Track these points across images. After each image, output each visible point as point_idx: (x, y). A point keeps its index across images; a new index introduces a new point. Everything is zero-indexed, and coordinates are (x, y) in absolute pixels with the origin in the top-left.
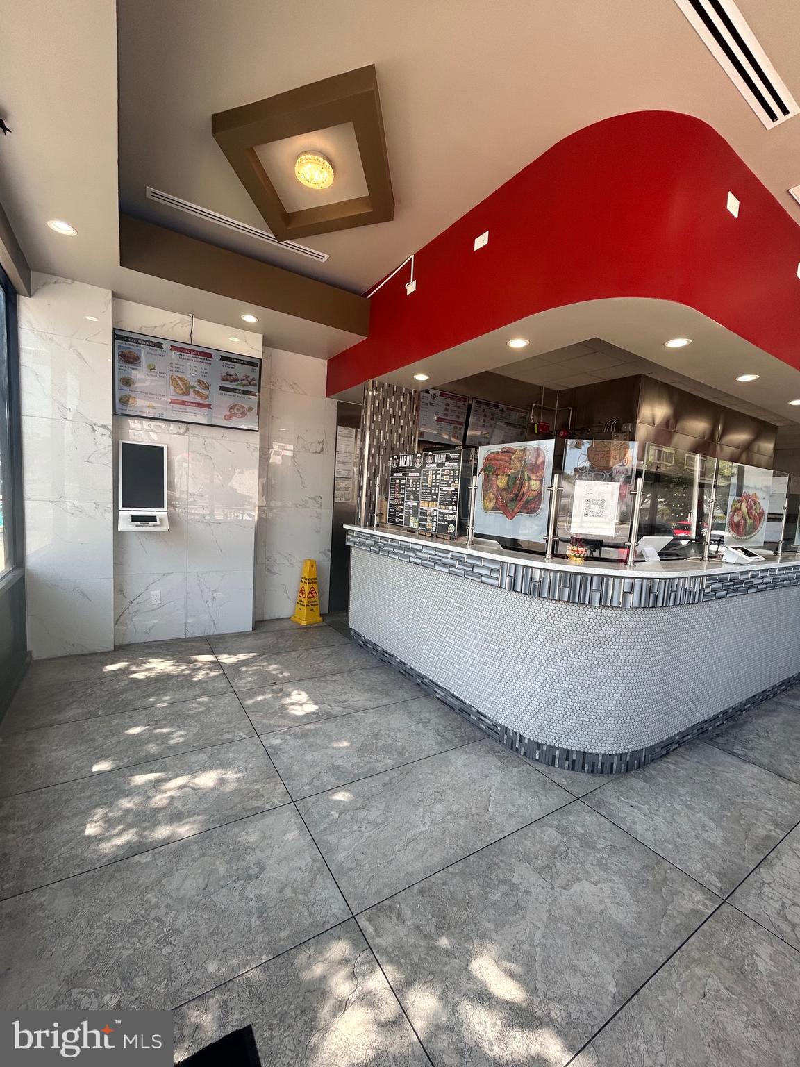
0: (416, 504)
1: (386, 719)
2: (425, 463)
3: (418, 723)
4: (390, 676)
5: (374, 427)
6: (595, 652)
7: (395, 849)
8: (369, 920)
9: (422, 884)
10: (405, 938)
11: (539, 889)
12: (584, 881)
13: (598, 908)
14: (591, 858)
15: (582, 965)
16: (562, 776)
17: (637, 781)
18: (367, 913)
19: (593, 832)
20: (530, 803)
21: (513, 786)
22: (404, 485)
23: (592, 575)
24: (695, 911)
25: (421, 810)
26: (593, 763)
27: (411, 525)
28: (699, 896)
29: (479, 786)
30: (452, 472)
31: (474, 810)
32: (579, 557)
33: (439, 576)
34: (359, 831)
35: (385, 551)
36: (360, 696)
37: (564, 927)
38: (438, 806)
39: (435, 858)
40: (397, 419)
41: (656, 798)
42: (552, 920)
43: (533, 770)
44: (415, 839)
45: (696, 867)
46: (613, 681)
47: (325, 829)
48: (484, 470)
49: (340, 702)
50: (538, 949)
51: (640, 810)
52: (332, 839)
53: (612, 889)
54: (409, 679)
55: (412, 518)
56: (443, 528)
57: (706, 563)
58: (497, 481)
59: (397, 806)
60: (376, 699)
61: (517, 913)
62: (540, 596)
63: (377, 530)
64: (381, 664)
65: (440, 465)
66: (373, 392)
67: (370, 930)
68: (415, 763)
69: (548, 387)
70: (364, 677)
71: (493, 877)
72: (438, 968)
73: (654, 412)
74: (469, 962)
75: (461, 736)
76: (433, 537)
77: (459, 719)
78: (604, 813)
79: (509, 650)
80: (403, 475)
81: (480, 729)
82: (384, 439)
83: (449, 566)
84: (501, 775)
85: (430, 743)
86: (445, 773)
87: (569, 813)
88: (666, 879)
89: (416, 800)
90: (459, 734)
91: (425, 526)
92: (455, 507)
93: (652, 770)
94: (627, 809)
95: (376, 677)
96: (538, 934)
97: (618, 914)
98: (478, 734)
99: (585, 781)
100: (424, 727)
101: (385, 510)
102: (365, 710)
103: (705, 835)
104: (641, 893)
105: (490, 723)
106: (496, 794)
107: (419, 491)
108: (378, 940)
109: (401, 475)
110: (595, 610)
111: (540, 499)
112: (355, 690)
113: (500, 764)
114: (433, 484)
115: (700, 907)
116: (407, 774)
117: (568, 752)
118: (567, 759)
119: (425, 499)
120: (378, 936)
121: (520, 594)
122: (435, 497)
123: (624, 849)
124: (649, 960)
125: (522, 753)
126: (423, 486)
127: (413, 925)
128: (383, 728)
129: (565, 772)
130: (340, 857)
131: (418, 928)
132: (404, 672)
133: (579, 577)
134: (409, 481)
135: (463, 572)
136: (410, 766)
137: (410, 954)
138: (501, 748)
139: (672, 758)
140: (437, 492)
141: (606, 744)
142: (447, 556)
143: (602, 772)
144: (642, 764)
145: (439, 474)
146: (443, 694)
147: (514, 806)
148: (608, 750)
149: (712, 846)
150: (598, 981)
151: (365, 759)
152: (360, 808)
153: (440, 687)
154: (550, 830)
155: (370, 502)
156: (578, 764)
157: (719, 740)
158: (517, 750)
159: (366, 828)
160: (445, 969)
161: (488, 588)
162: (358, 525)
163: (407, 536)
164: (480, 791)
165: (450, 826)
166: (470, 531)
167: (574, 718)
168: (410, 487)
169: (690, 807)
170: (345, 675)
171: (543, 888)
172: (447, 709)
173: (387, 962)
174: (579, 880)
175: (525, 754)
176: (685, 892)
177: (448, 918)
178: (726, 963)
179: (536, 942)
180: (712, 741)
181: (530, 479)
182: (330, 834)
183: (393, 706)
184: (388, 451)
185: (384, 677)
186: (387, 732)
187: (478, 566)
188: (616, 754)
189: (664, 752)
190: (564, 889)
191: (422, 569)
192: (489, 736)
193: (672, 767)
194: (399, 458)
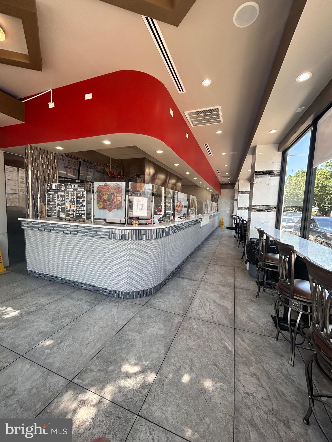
0: (63, 207)
1: (62, 304)
2: (66, 188)
3: (77, 301)
4: (58, 286)
5: (34, 169)
6: (144, 255)
7: (82, 350)
8: (78, 378)
9: (97, 356)
10: (95, 376)
11: (138, 337)
12: (150, 328)
13: (155, 333)
14: (151, 321)
15: (155, 350)
16: (137, 301)
17: (159, 294)
18: (77, 377)
19: (150, 313)
20: (128, 313)
21: (122, 310)
22: (56, 198)
23: (142, 230)
24: (179, 322)
25: (89, 332)
26: (146, 293)
27: (61, 216)
28: (179, 318)
29: (109, 315)
30: (82, 192)
31: (110, 323)
32: (137, 224)
33: (80, 237)
34: (63, 351)
35: (48, 229)
36: (44, 299)
37: (147, 343)
38: (96, 327)
39: (100, 345)
40: (47, 166)
41: (165, 297)
42: (144, 343)
43: (127, 302)
44: (89, 342)
45: (177, 311)
46: (150, 264)
47: (45, 359)
48: (97, 192)
49: (33, 305)
50: (141, 353)
51: (161, 302)
52: (50, 360)
53: (158, 326)
54: (67, 285)
55: (61, 213)
56: (79, 216)
57: (171, 222)
58: (104, 197)
59: (78, 335)
60: (53, 298)
61: (133, 347)
62: (125, 239)
63: (40, 220)
64: (51, 283)
65: (74, 189)
66: (31, 151)
67: (80, 381)
68: (81, 316)
69: (112, 157)
70: (43, 290)
71: (123, 341)
72: (110, 377)
73: (149, 171)
74: (121, 369)
75: (98, 300)
76: (74, 221)
77: (95, 294)
78: (152, 307)
79: (114, 261)
80: (54, 193)
81: (105, 295)
82: (40, 174)
83: (84, 233)
84: (117, 308)
85: (85, 306)
86: (95, 315)
87: (142, 311)
88: (171, 317)
89: (86, 329)
90: (97, 299)
91: (69, 216)
92: (84, 208)
93: (163, 290)
94: (158, 303)
95: (49, 289)
96: (140, 349)
97: (161, 332)
98: (104, 297)
99: (145, 299)
100: (80, 302)
101: (44, 210)
102: (49, 304)
103: (178, 302)
104: (166, 324)
105: (109, 291)
106: (117, 315)
107: (64, 201)
108: (84, 383)
109: (53, 193)
110: (143, 241)
111: (122, 204)
112: (40, 297)
113: (115, 304)
114: (72, 198)
115: (180, 320)
116: (78, 321)
117: (138, 292)
118: (138, 294)
119: (68, 204)
120: (84, 381)
121: (117, 240)
122: (73, 203)
123: (159, 314)
124: (171, 339)
125: (122, 298)
126: (66, 198)
127: (97, 370)
128: (61, 308)
129: (138, 299)
130: (57, 365)
131: (99, 370)
132: (64, 283)
133: (138, 231)
134: (58, 196)
135: (92, 234)
136: (79, 318)
137: (99, 379)
138: (115, 299)
139: (167, 284)
140: (74, 201)
141: (150, 285)
142: (84, 228)
143: (149, 295)
144: (160, 289)
145: (75, 193)
146: (86, 287)
147: (124, 316)
148: (151, 287)
149: (180, 304)
150: (159, 352)
151: (56, 323)
152: (60, 343)
153: (84, 284)
154: (137, 318)
155: (35, 206)
156: (142, 295)
157: (178, 275)
158: (120, 297)
159: (66, 349)
160: (113, 376)
161: (103, 239)
162: (29, 218)
163: (59, 221)
164: (111, 316)
165: (102, 332)
166: (93, 217)
167: (139, 279)
168: (59, 199)
169: (174, 296)
170: (32, 292)
171: (139, 336)
172: (89, 292)
173: (91, 387)
174: (149, 328)
175: (123, 298)
176: (176, 318)
177: (110, 361)
178: (187, 330)
179: (140, 352)
180: (176, 276)
181: (117, 196)
182: (48, 359)
183: (63, 298)
184: (42, 181)
185: (54, 287)
186: (64, 309)
187: (99, 231)
188: (153, 288)
189: (165, 283)
190: (145, 333)
191: (71, 236)
192: (109, 296)
193: (167, 287)
194: (51, 185)
